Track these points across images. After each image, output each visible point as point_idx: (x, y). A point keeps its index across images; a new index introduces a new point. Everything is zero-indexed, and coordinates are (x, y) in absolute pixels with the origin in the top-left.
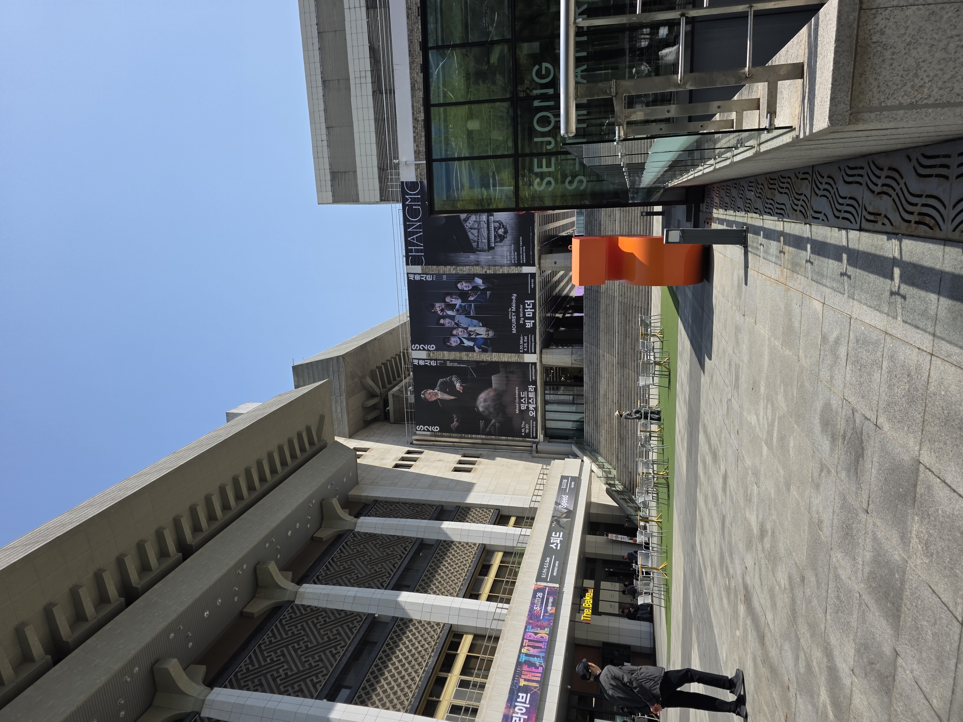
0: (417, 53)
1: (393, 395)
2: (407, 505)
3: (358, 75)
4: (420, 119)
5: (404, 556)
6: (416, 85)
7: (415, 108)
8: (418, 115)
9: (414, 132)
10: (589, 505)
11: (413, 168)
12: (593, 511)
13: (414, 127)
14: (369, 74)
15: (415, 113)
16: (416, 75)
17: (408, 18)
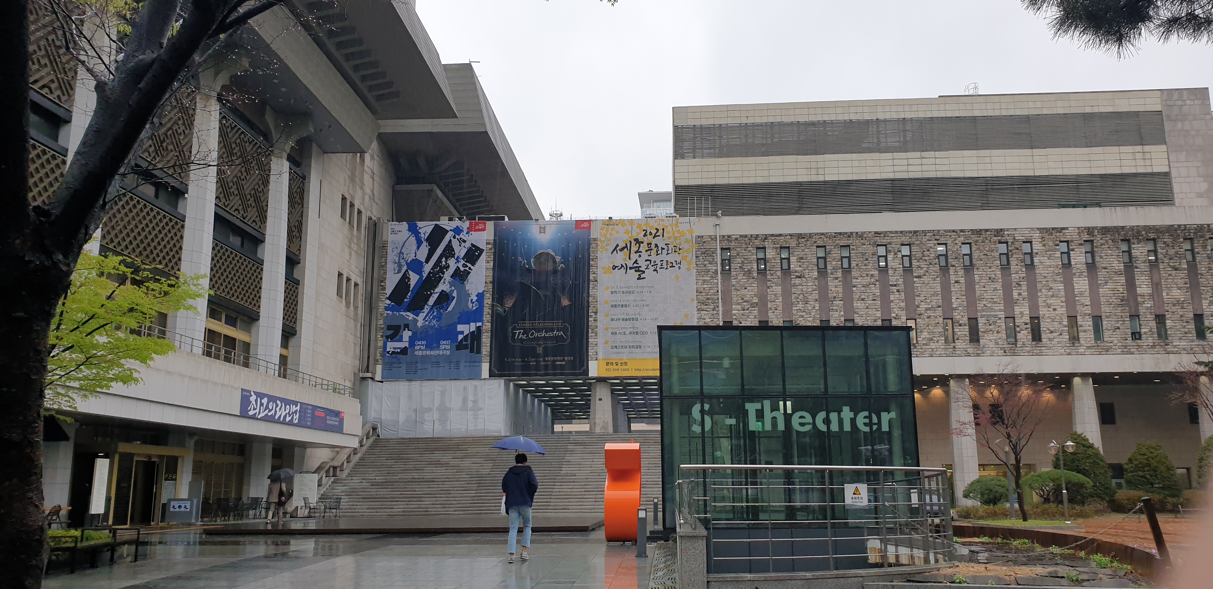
0: (838, 242)
1: (432, 190)
2: (300, 219)
3: (820, 165)
4: (766, 243)
5: (246, 221)
6: (803, 240)
7: (777, 238)
8: (770, 241)
9: (751, 235)
10: (304, 445)
11: (712, 233)
12: (297, 450)
13: (757, 235)
14: (821, 178)
15: (773, 238)
16: (814, 240)
17: (876, 233)
